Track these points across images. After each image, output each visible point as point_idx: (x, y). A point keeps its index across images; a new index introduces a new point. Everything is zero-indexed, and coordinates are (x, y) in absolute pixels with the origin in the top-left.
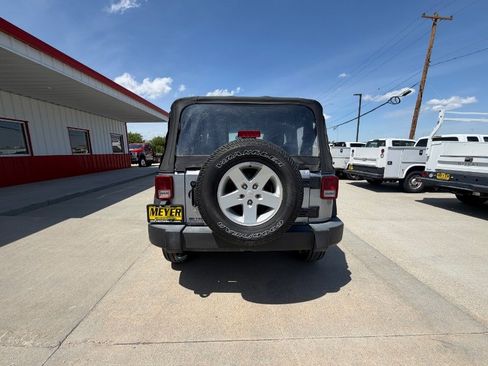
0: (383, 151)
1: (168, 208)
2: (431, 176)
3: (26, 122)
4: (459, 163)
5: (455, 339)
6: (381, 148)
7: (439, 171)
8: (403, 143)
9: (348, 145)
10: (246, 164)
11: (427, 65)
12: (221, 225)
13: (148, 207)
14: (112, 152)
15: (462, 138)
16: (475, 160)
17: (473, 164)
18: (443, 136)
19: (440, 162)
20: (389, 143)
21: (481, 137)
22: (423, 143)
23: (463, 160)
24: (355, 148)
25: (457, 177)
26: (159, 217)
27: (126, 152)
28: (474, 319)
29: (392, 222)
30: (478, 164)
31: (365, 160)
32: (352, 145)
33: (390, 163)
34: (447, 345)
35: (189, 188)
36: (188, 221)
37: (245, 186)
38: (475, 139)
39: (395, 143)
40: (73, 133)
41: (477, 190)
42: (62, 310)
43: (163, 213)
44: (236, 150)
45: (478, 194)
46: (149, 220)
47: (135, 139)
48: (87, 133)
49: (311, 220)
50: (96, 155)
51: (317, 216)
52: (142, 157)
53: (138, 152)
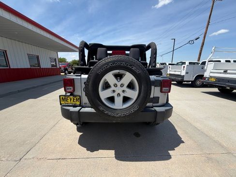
0: (184, 67)
1: (71, 97)
2: (207, 79)
3: (6, 51)
4: (221, 73)
5: (213, 156)
6: (183, 66)
7: (211, 77)
8: (194, 63)
9: (167, 64)
10: (117, 71)
11: (208, 24)
12: (101, 109)
13: (60, 96)
14: (50, 67)
15: (223, 61)
16: (228, 71)
17: (228, 73)
18: (214, 60)
19: (211, 72)
20: (187, 63)
21: (232, 60)
22: (204, 63)
23: (222, 71)
24: (170, 66)
25: (219, 79)
26: (67, 102)
27: (58, 67)
28: (223, 147)
29: (187, 102)
30: (229, 73)
31: (175, 71)
32: (169, 64)
33: (187, 73)
34: (209, 159)
35: (83, 86)
36: (84, 104)
37: (116, 85)
38: (229, 61)
39: (190, 63)
40: (30, 57)
41: (228, 86)
42: (22, 143)
43: (69, 100)
44: (109, 62)
45: (229, 88)
46: (61, 104)
47: (63, 60)
48: (38, 57)
49: (154, 105)
50: (42, 68)
51: (158, 102)
52: (66, 69)
53: (64, 67)
